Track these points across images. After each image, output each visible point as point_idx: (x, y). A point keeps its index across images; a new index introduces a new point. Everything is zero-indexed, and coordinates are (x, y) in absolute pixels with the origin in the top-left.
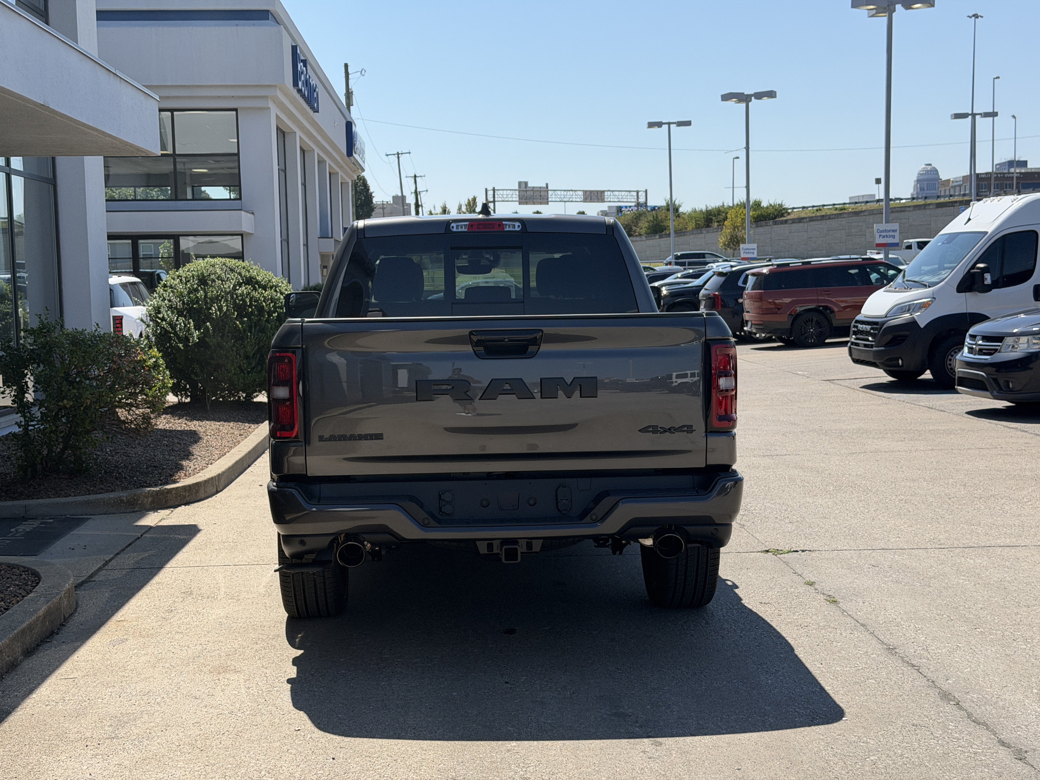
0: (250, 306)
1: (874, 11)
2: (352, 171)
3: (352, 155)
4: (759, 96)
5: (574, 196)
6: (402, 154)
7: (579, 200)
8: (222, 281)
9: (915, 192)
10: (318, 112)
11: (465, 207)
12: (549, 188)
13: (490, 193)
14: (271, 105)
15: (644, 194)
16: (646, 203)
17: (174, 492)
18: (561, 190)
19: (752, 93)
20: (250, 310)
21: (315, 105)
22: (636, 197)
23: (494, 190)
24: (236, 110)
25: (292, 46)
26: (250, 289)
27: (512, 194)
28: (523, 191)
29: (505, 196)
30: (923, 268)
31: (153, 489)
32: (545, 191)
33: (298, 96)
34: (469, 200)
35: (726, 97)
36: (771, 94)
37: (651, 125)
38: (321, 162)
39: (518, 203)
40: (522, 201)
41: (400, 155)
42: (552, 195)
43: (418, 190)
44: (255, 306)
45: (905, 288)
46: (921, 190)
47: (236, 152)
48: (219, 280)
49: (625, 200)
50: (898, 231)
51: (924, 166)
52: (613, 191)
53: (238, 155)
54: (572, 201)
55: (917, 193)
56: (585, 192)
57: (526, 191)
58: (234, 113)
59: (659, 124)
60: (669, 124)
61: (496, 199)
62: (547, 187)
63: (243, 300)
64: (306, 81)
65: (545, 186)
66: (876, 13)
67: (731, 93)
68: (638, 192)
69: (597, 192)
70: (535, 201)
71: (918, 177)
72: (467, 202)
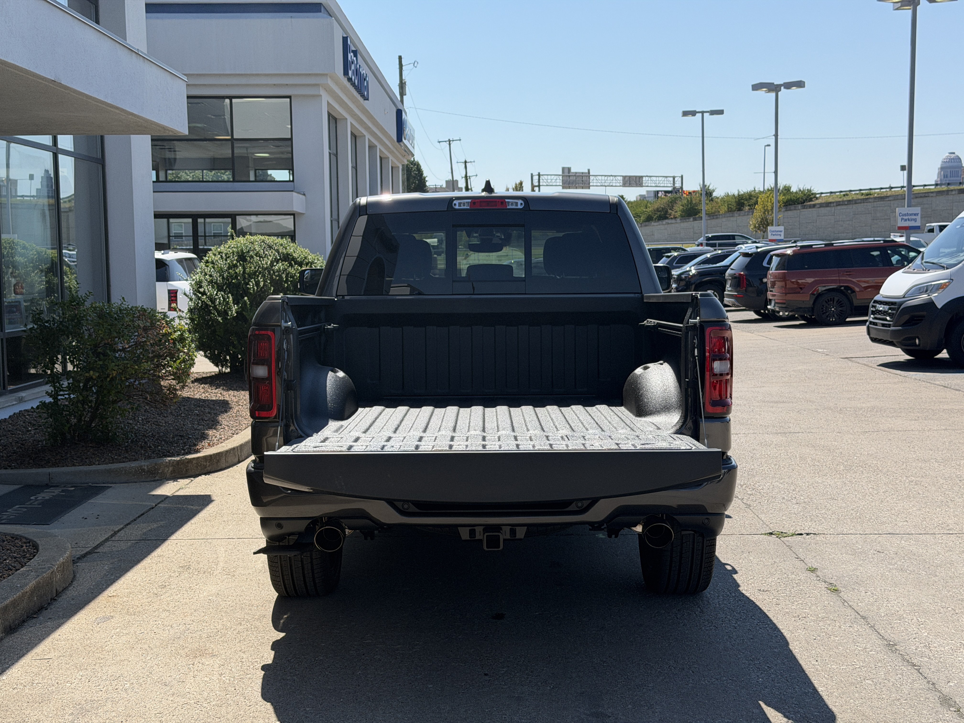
0: (286, 281)
1: (899, 4)
2: (402, 155)
3: (401, 140)
4: (788, 86)
5: (614, 181)
6: (453, 141)
7: (618, 185)
8: (260, 257)
9: (939, 179)
10: (368, 99)
12: (591, 174)
13: (536, 178)
14: (322, 92)
15: (680, 179)
16: (682, 188)
17: (194, 462)
18: (602, 176)
19: (782, 83)
20: (286, 285)
21: (365, 93)
22: (672, 182)
23: (539, 175)
24: (290, 97)
25: (343, 38)
26: (286, 265)
27: (556, 180)
28: (567, 176)
29: (549, 181)
30: (942, 250)
31: (173, 458)
32: (587, 176)
33: (348, 85)
34: (516, 184)
35: (756, 87)
36: (800, 84)
37: (686, 114)
38: (372, 147)
39: (561, 187)
40: (565, 185)
41: (451, 142)
42: (593, 180)
43: (468, 175)
44: (291, 281)
45: (923, 270)
46: (944, 177)
47: (289, 137)
48: (257, 256)
49: (662, 185)
50: (919, 215)
51: (948, 154)
52: (650, 177)
53: (291, 139)
54: (612, 186)
55: (941, 180)
56: (624, 177)
57: (569, 176)
58: (288, 100)
59: (693, 113)
60: (703, 113)
61: (541, 184)
62: (589, 173)
63: (280, 276)
64: (356, 70)
65: (587, 171)
66: (901, 6)
67: (761, 83)
68: (674, 178)
69: (636, 177)
70: (577, 185)
71: (942, 165)
72: (514, 187)
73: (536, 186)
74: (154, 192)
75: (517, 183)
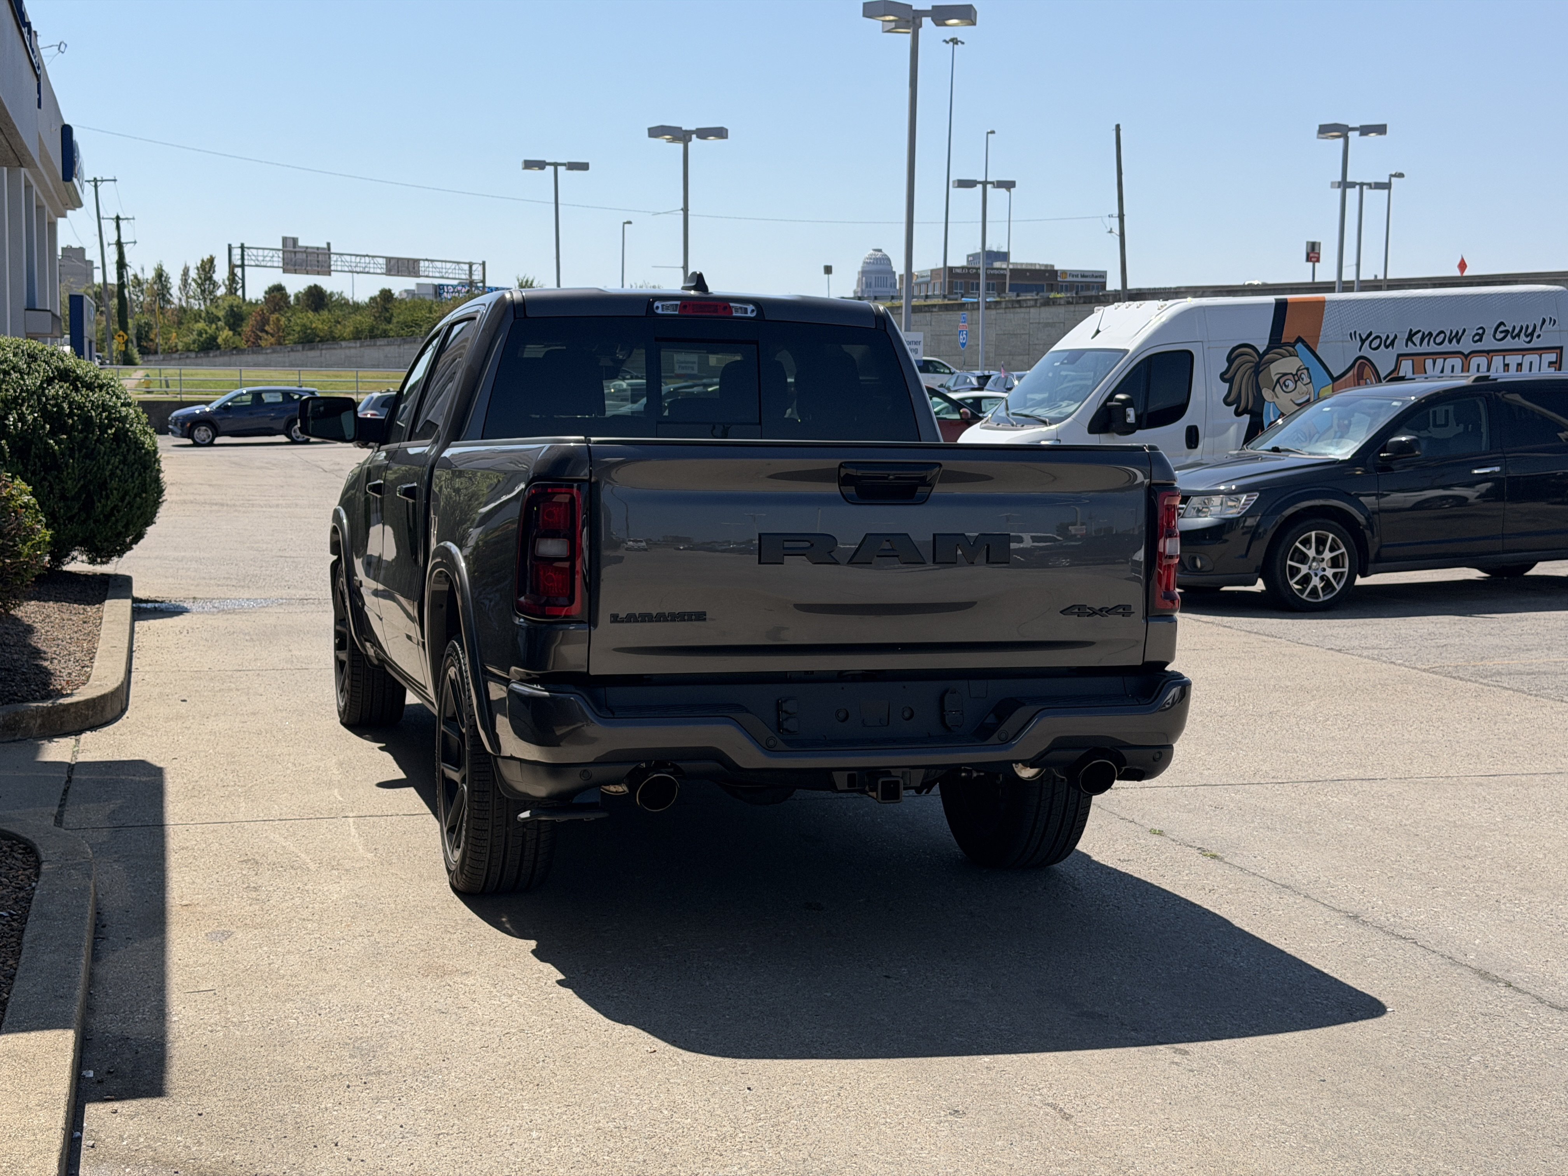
0: (71, 415)
1: (893, 25)
2: (63, 204)
3: (71, 179)
4: (704, 133)
5: (372, 265)
6: (102, 181)
7: (379, 271)
8: (21, 373)
9: (859, 289)
11: (196, 271)
12: (332, 250)
13: (237, 252)
15: (480, 268)
16: (483, 281)
17: (72, 710)
18: (351, 255)
19: (694, 128)
20: (70, 421)
22: (467, 272)
23: (242, 247)
26: (68, 388)
27: (273, 257)
28: (291, 252)
29: (261, 258)
30: (1029, 396)
31: (41, 704)
32: (325, 254)
34: (203, 261)
35: (655, 132)
36: (720, 133)
37: (529, 165)
38: (28, 187)
39: (281, 270)
40: (289, 267)
41: (99, 183)
42: (336, 261)
43: (122, 240)
44: (78, 416)
45: (1013, 425)
46: (867, 287)
48: (15, 372)
49: (451, 276)
50: (922, 343)
51: (872, 252)
52: (432, 261)
54: (368, 273)
55: (862, 291)
56: (389, 260)
57: (295, 252)
59: (541, 165)
60: (556, 165)
61: (246, 262)
62: (329, 249)
63: (59, 406)
65: (325, 246)
66: (896, 28)
67: (662, 127)
68: (471, 265)
69: (408, 260)
70: (309, 268)
71: (863, 267)
72: (199, 265)
73: (238, 266)
75: (205, 260)
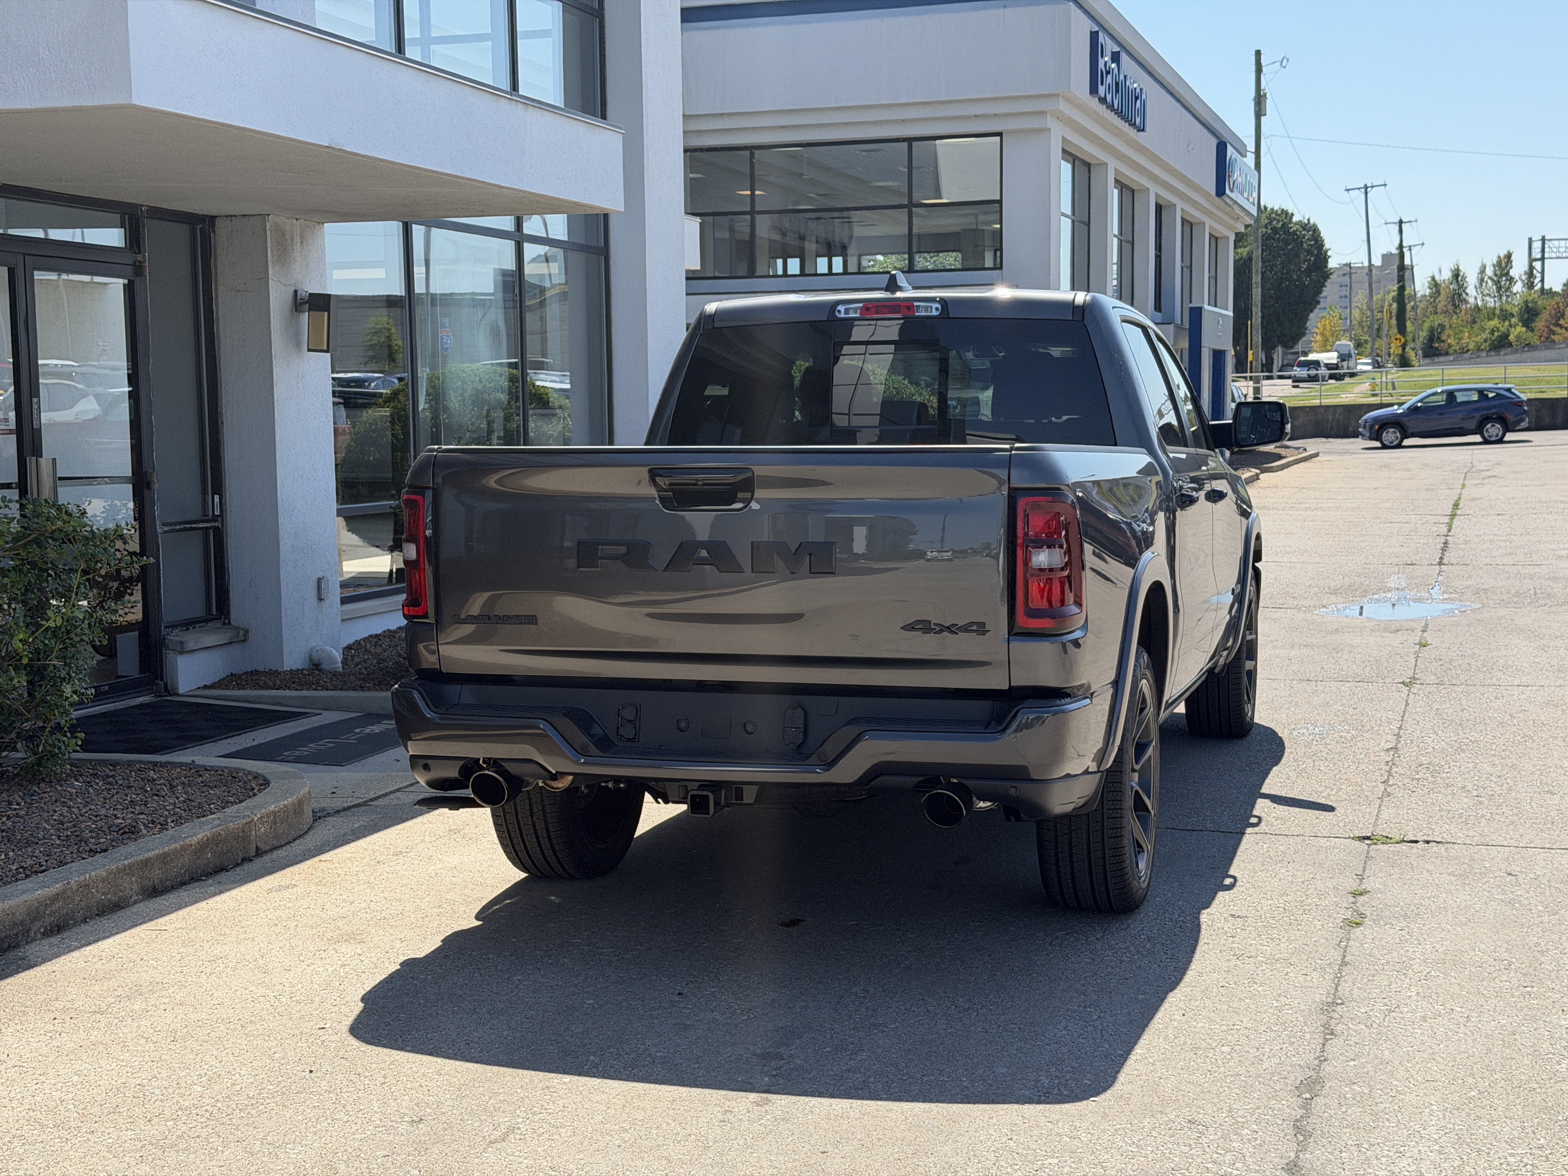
2: (1232, 218)
3: (1224, 193)
6: (1372, 187)
10: (1143, 130)
11: (1492, 268)
13: (1537, 246)
14: (1051, 123)
21: (1138, 120)
23: (1543, 240)
24: (1000, 134)
25: (1091, 33)
29: (1562, 250)
33: (1102, 109)
34: (1499, 257)
38: (1165, 207)
41: (1369, 189)
43: (1405, 244)
47: (998, 198)
53: (1000, 202)
58: (998, 138)
61: (1546, 255)
64: (1117, 84)
72: (1495, 262)
73: (1537, 260)
74: (687, 294)
75: (1502, 256)
